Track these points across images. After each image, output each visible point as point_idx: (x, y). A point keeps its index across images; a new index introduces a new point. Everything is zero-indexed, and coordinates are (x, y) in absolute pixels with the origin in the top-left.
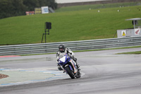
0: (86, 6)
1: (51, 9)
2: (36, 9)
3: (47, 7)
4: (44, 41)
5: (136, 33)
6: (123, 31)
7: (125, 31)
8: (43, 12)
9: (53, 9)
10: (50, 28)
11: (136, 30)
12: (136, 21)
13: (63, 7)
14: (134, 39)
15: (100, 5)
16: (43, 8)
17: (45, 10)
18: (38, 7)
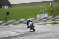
0: (23, 5)
1: (9, 7)
2: (3, 7)
3: (7, 6)
4: (6, 20)
5: (45, 16)
6: (39, 15)
7: (40, 15)
8: (6, 8)
9: (10, 6)
10: (9, 15)
11: (44, 14)
12: (44, 11)
13: (14, 6)
14: (44, 18)
15: (29, 4)
16: (5, 6)
17: (6, 7)
18: (3, 6)
